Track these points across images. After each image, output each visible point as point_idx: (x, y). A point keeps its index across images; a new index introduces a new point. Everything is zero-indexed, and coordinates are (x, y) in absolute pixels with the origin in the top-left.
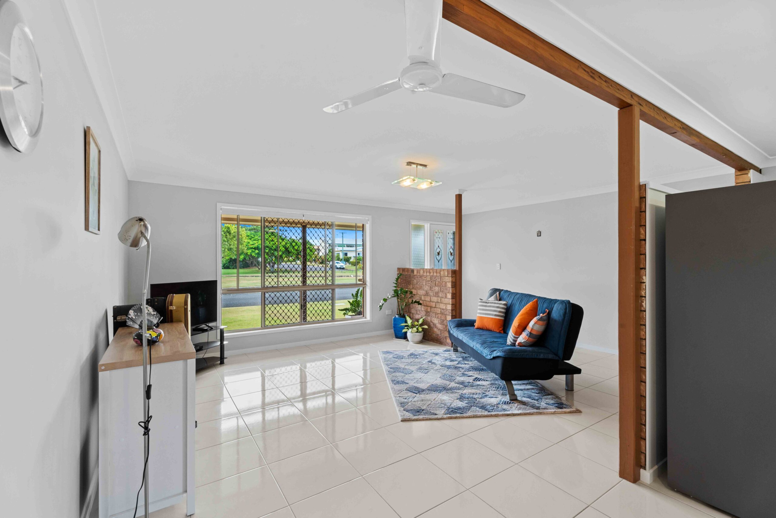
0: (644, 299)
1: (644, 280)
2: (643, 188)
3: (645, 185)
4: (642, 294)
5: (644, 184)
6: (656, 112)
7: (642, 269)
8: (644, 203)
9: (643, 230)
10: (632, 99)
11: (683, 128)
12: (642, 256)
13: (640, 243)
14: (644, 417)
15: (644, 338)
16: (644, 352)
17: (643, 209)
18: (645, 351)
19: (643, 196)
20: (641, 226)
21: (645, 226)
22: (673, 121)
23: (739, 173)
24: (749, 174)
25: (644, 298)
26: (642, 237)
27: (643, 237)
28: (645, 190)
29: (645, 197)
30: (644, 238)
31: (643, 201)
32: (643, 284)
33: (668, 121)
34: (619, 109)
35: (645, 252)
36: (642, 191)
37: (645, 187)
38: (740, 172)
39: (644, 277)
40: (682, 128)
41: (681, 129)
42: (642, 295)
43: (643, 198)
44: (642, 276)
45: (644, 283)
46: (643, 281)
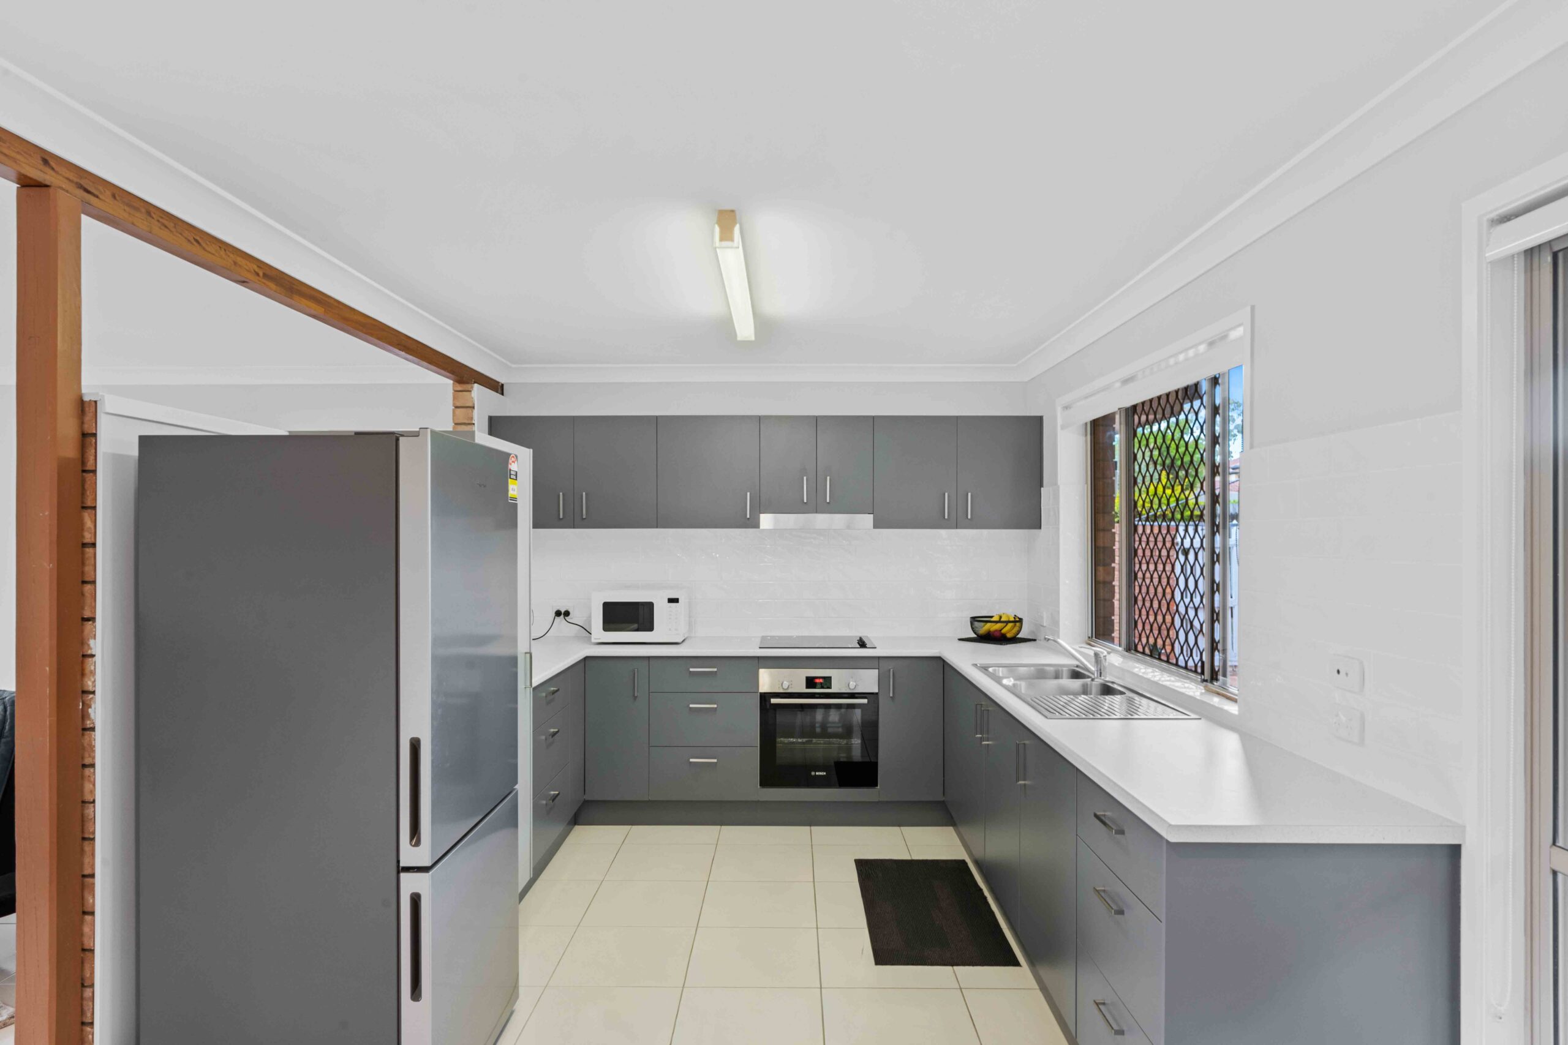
0: (92, 698)
1: (91, 649)
2: (91, 411)
3: (96, 402)
4: (88, 686)
5: (93, 399)
6: (158, 221)
7: (88, 620)
8: (93, 451)
9: (91, 519)
10: (47, 169)
11: (264, 275)
12: (88, 587)
13: (83, 553)
14: (91, 1003)
15: (92, 800)
16: (92, 837)
17: (89, 467)
18: (94, 833)
19: (90, 432)
20: (84, 508)
21: (94, 508)
22: (226, 254)
23: (459, 387)
24: (472, 392)
25: (91, 696)
26: (88, 538)
27: (91, 538)
28: (94, 416)
29: (95, 435)
30: (93, 540)
31: (92, 445)
32: (90, 659)
33: (206, 250)
34: (18, 186)
35: (93, 577)
36: (88, 417)
37: (94, 410)
38: (462, 385)
39: (92, 642)
40: (261, 274)
41: (257, 278)
42: (86, 689)
43: (87, 438)
44: (88, 640)
45: (93, 656)
46: (89, 652)
